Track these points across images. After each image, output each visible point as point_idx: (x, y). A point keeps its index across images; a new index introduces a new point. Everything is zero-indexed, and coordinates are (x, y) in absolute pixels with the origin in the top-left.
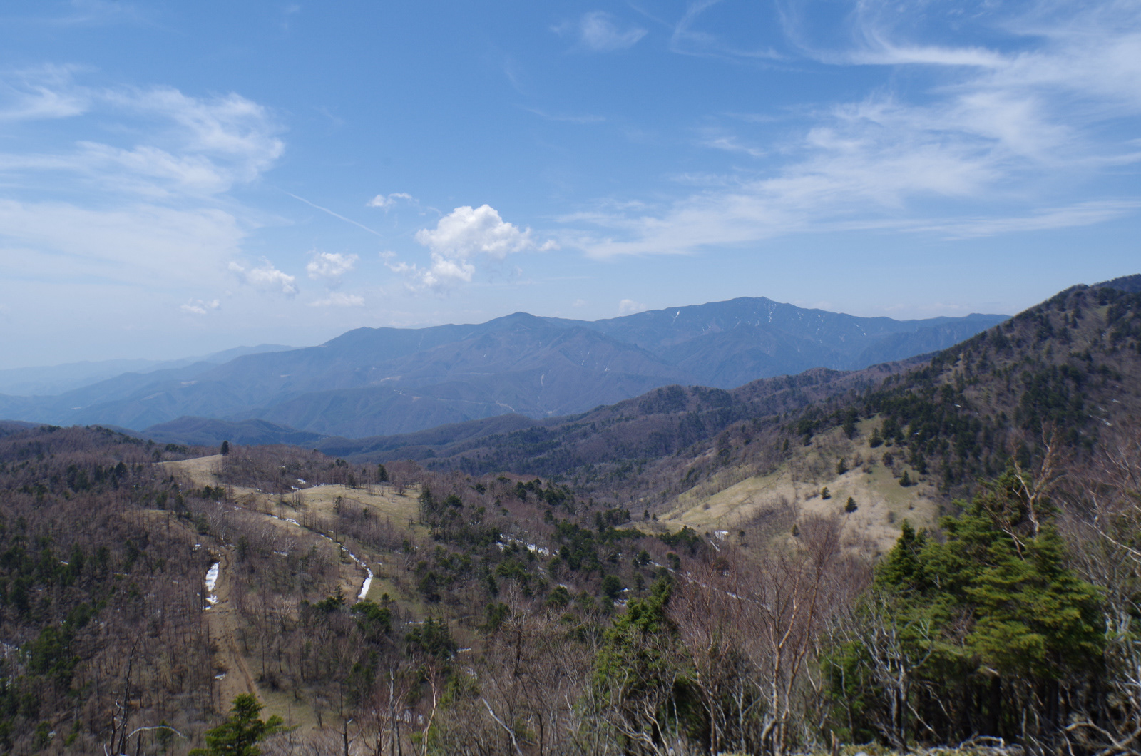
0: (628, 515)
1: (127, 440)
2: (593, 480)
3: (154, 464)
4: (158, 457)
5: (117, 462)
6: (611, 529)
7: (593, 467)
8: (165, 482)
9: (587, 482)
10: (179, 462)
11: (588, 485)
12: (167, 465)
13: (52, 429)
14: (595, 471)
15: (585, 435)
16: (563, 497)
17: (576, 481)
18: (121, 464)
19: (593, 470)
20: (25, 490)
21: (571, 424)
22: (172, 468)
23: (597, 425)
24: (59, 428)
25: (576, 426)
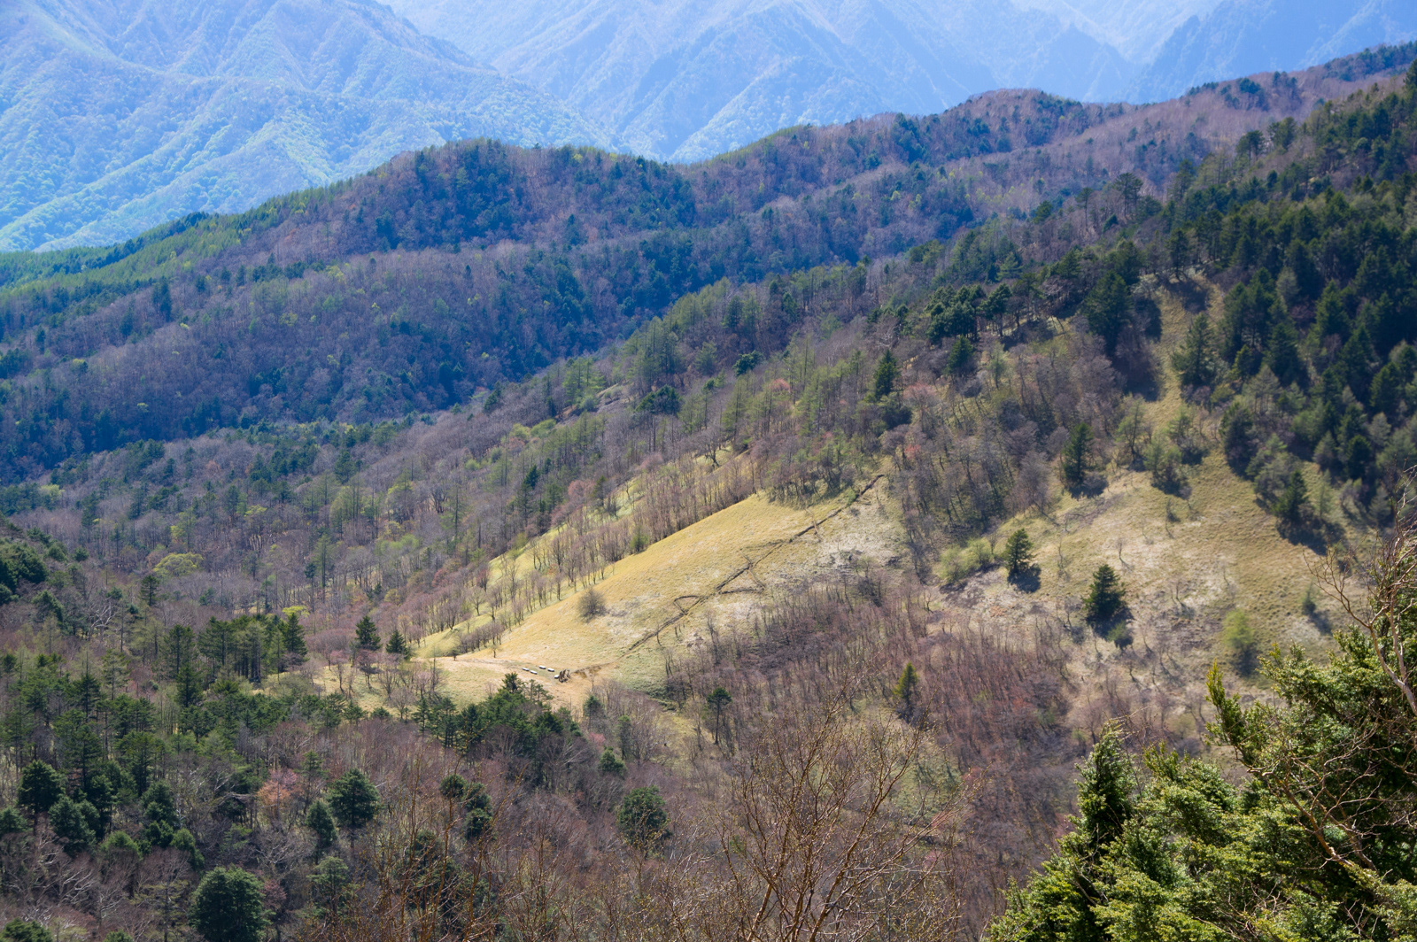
0: (293, 640)
2: (158, 505)
6: (229, 689)
7: (159, 454)
9: (136, 513)
11: (140, 524)
14: (170, 470)
15: (127, 329)
16: (36, 575)
17: (91, 510)
19: (158, 466)
21: (72, 283)
23: (175, 292)
25: (95, 290)
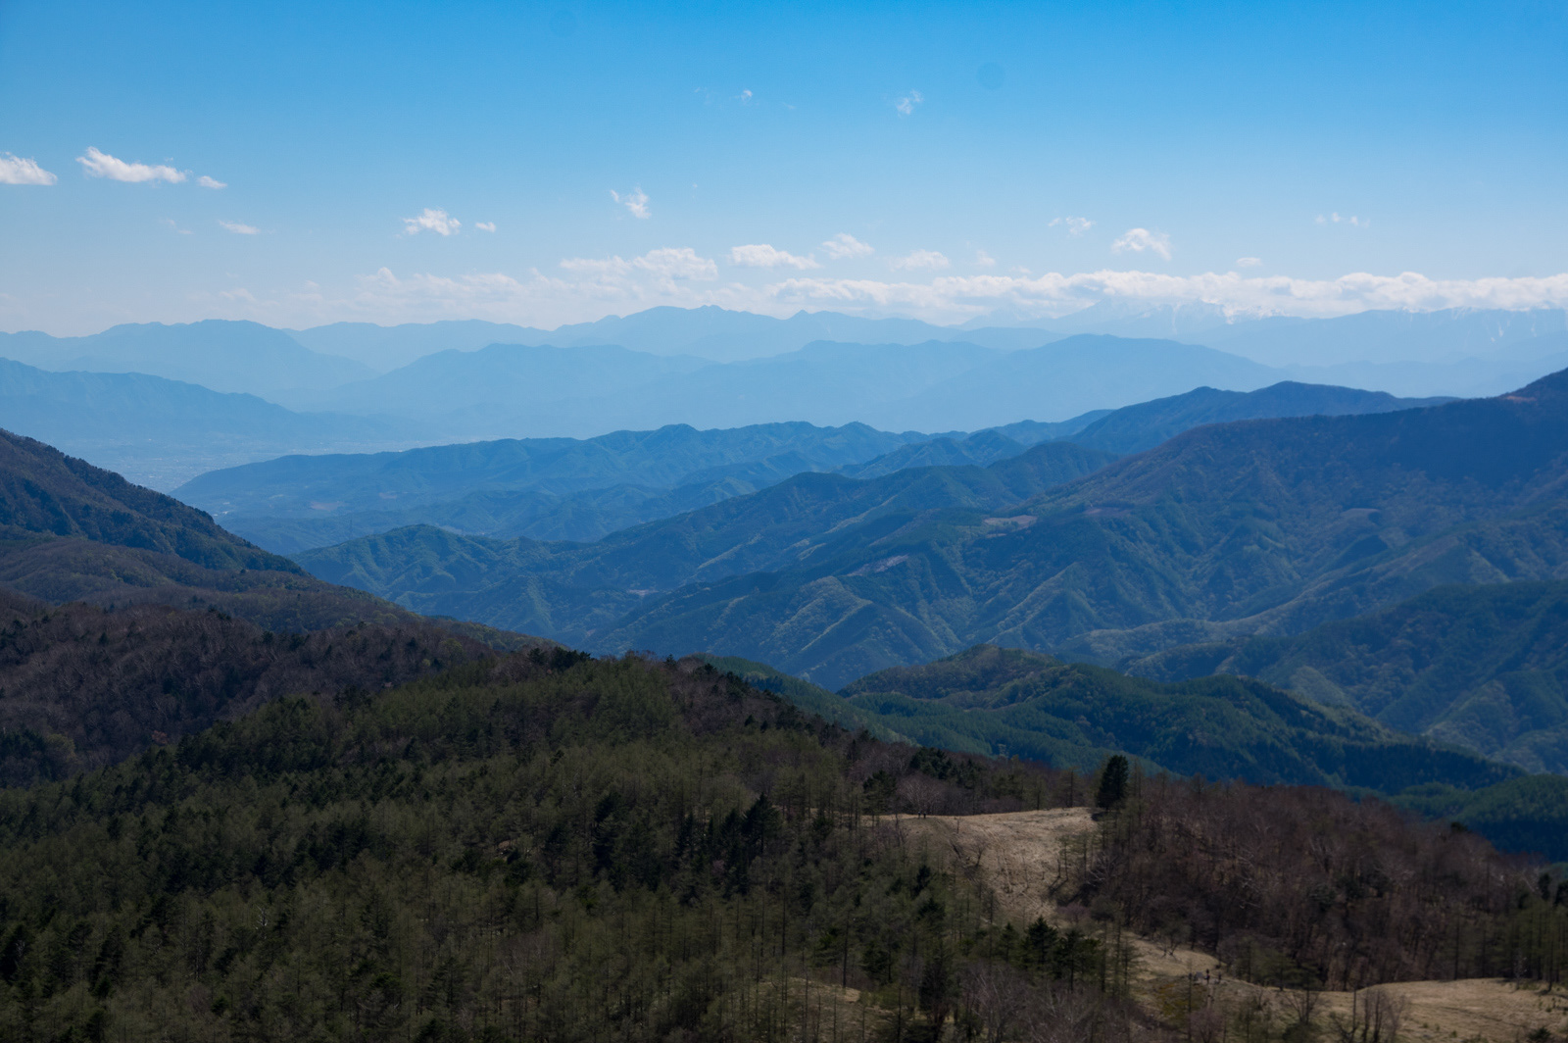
1: (787, 719)
3: (866, 821)
4: (882, 791)
5: (749, 799)
8: (895, 888)
10: (950, 820)
12: (912, 825)
13: (565, 660)
18: (762, 801)
20: (468, 864)
22: (924, 840)
24: (584, 657)
